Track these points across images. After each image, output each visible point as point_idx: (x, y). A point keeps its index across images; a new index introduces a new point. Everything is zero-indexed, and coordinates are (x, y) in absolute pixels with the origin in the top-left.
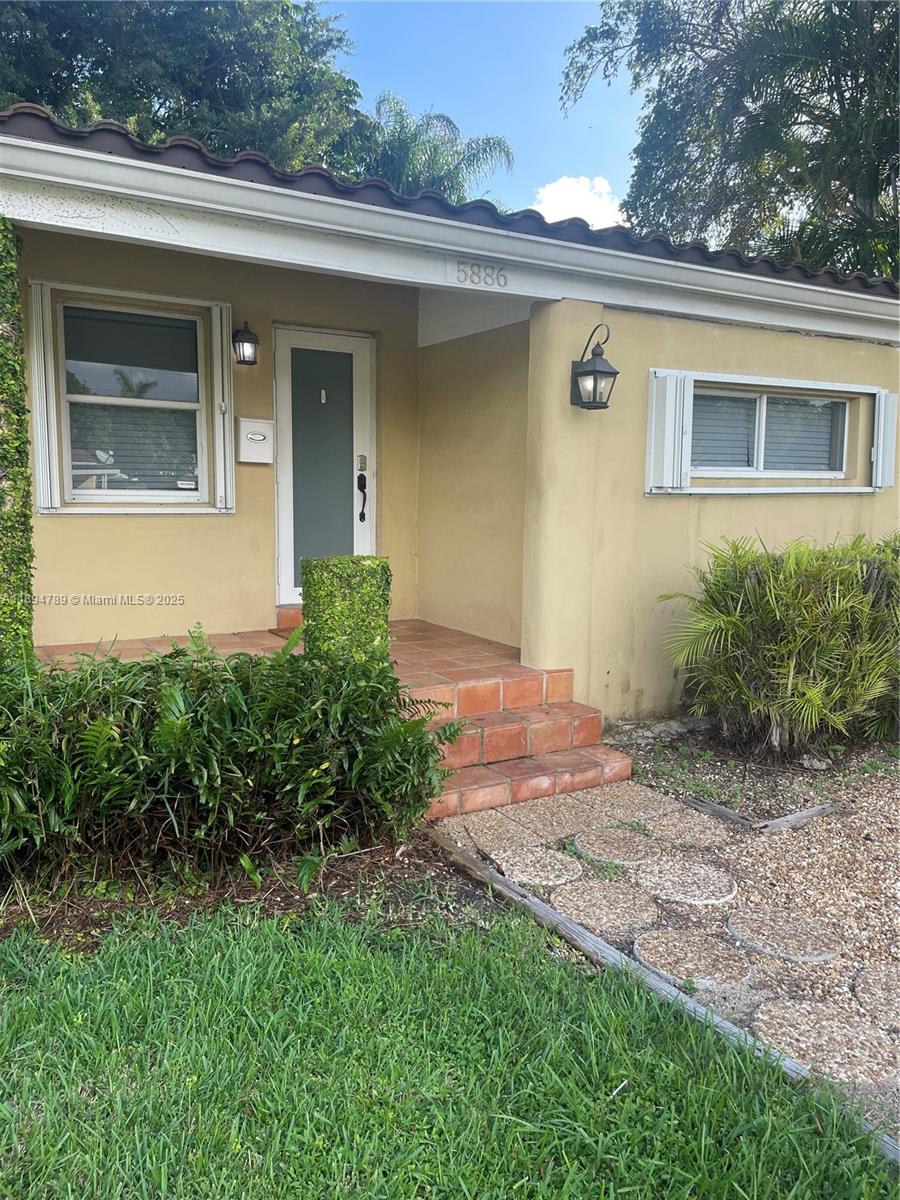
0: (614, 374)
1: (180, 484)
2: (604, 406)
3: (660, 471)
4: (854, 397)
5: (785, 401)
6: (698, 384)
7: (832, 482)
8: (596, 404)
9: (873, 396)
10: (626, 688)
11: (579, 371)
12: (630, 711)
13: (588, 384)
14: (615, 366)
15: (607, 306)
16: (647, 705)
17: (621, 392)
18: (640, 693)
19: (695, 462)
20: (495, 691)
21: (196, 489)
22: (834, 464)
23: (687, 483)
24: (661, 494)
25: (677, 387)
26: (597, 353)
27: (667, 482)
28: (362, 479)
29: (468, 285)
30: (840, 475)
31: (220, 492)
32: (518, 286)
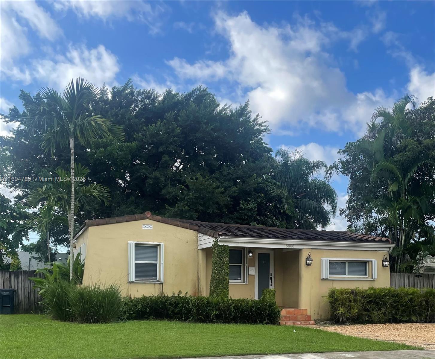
0: (312, 260)
1: (238, 279)
2: (311, 265)
3: (323, 276)
4: (369, 261)
5: (350, 262)
6: (330, 260)
7: (363, 278)
8: (309, 265)
9: (372, 261)
10: (318, 314)
11: (307, 259)
12: (319, 318)
13: (308, 262)
14: (313, 259)
15: (312, 249)
16: (323, 317)
17: (313, 263)
18: (321, 315)
19: (330, 274)
20: (293, 311)
21: (241, 280)
22: (366, 275)
23: (328, 278)
24: (323, 280)
25: (326, 260)
26: (310, 257)
27: (324, 278)
28: (271, 278)
29: (288, 248)
30: (367, 276)
31: (245, 280)
32: (296, 247)
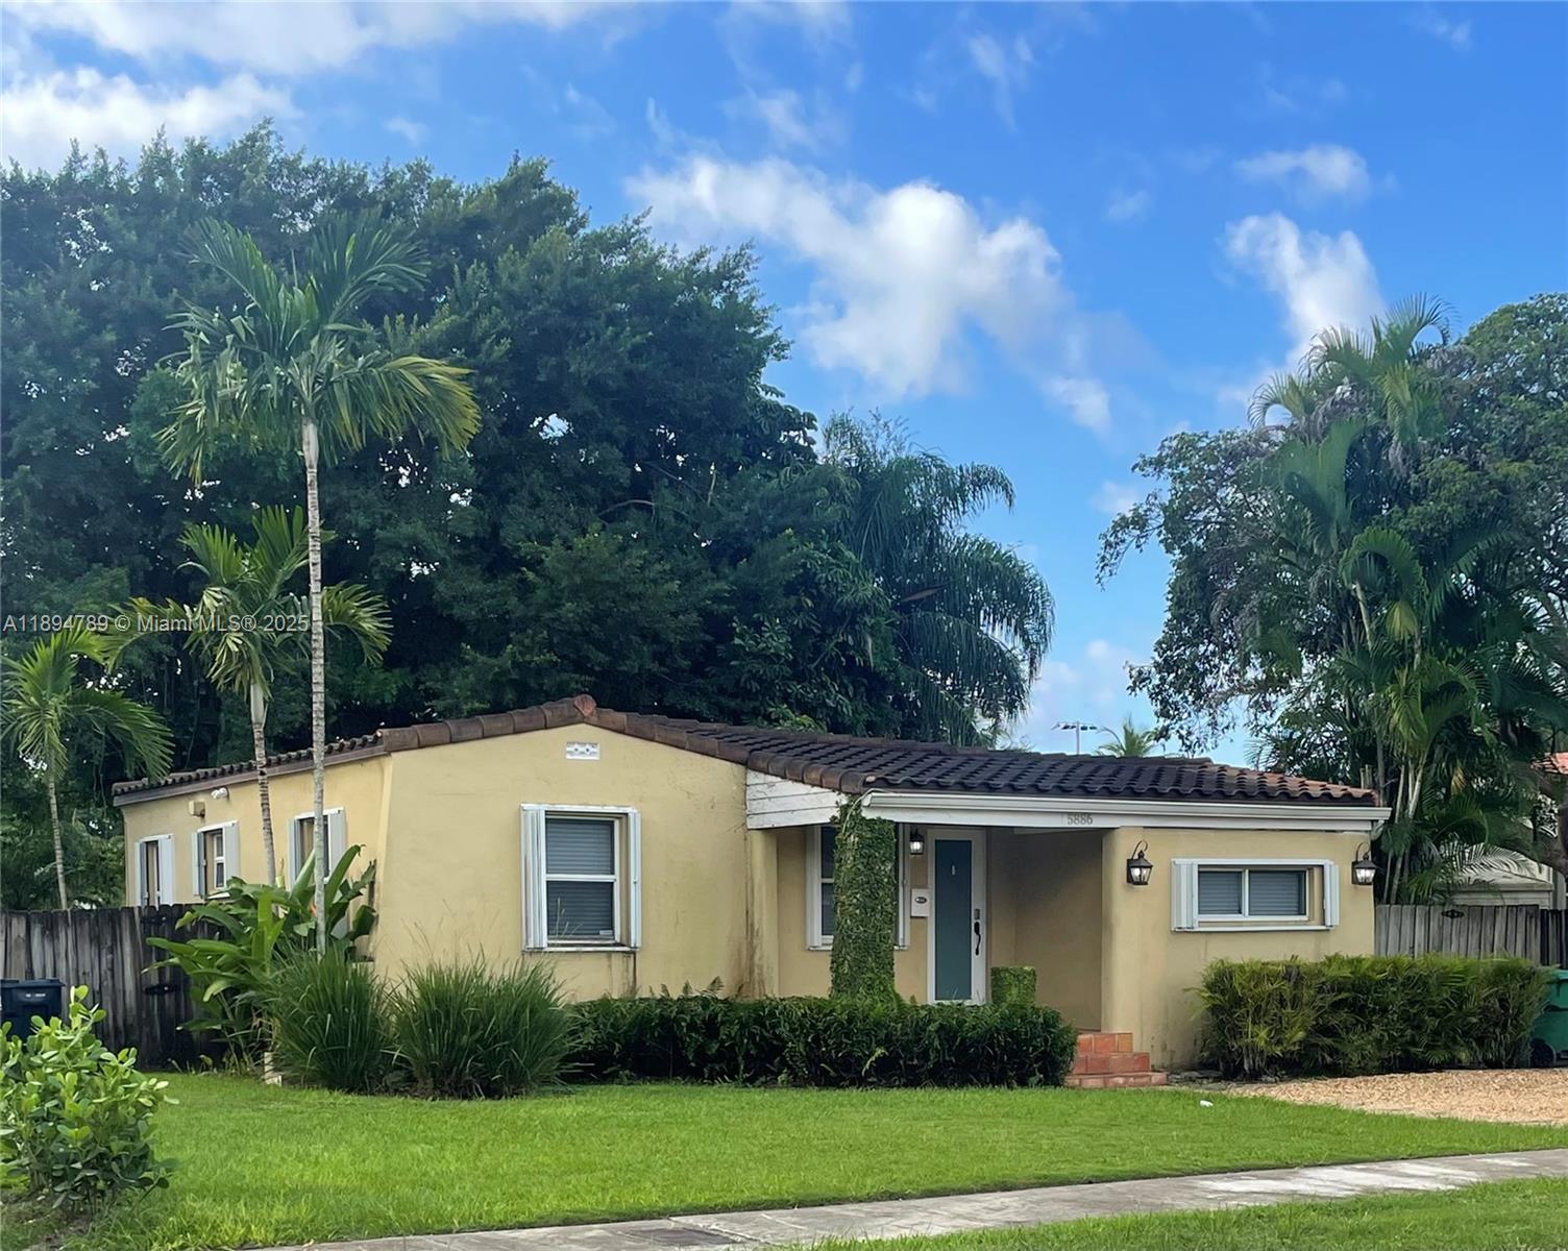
0: (1151, 867)
2: (1146, 883)
3: (1180, 921)
4: (1311, 868)
5: (1256, 871)
6: (1199, 866)
7: (1296, 923)
8: (1141, 882)
9: (1322, 866)
10: (1164, 1048)
11: (1131, 864)
12: (1167, 1063)
13: (1136, 872)
14: (1152, 863)
15: (1145, 827)
16: (1177, 1060)
17: (1155, 877)
18: (1173, 1052)
19: (1200, 912)
22: (1302, 911)
23: (1196, 925)
24: (1181, 932)
25: (1187, 867)
26: (1141, 855)
27: (1184, 925)
28: (977, 925)
29: (1073, 825)
30: (1305, 918)
31: (901, 936)
32: (1098, 823)
